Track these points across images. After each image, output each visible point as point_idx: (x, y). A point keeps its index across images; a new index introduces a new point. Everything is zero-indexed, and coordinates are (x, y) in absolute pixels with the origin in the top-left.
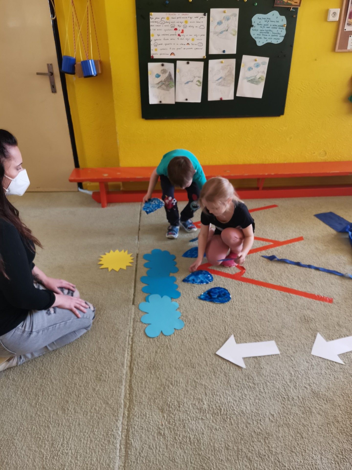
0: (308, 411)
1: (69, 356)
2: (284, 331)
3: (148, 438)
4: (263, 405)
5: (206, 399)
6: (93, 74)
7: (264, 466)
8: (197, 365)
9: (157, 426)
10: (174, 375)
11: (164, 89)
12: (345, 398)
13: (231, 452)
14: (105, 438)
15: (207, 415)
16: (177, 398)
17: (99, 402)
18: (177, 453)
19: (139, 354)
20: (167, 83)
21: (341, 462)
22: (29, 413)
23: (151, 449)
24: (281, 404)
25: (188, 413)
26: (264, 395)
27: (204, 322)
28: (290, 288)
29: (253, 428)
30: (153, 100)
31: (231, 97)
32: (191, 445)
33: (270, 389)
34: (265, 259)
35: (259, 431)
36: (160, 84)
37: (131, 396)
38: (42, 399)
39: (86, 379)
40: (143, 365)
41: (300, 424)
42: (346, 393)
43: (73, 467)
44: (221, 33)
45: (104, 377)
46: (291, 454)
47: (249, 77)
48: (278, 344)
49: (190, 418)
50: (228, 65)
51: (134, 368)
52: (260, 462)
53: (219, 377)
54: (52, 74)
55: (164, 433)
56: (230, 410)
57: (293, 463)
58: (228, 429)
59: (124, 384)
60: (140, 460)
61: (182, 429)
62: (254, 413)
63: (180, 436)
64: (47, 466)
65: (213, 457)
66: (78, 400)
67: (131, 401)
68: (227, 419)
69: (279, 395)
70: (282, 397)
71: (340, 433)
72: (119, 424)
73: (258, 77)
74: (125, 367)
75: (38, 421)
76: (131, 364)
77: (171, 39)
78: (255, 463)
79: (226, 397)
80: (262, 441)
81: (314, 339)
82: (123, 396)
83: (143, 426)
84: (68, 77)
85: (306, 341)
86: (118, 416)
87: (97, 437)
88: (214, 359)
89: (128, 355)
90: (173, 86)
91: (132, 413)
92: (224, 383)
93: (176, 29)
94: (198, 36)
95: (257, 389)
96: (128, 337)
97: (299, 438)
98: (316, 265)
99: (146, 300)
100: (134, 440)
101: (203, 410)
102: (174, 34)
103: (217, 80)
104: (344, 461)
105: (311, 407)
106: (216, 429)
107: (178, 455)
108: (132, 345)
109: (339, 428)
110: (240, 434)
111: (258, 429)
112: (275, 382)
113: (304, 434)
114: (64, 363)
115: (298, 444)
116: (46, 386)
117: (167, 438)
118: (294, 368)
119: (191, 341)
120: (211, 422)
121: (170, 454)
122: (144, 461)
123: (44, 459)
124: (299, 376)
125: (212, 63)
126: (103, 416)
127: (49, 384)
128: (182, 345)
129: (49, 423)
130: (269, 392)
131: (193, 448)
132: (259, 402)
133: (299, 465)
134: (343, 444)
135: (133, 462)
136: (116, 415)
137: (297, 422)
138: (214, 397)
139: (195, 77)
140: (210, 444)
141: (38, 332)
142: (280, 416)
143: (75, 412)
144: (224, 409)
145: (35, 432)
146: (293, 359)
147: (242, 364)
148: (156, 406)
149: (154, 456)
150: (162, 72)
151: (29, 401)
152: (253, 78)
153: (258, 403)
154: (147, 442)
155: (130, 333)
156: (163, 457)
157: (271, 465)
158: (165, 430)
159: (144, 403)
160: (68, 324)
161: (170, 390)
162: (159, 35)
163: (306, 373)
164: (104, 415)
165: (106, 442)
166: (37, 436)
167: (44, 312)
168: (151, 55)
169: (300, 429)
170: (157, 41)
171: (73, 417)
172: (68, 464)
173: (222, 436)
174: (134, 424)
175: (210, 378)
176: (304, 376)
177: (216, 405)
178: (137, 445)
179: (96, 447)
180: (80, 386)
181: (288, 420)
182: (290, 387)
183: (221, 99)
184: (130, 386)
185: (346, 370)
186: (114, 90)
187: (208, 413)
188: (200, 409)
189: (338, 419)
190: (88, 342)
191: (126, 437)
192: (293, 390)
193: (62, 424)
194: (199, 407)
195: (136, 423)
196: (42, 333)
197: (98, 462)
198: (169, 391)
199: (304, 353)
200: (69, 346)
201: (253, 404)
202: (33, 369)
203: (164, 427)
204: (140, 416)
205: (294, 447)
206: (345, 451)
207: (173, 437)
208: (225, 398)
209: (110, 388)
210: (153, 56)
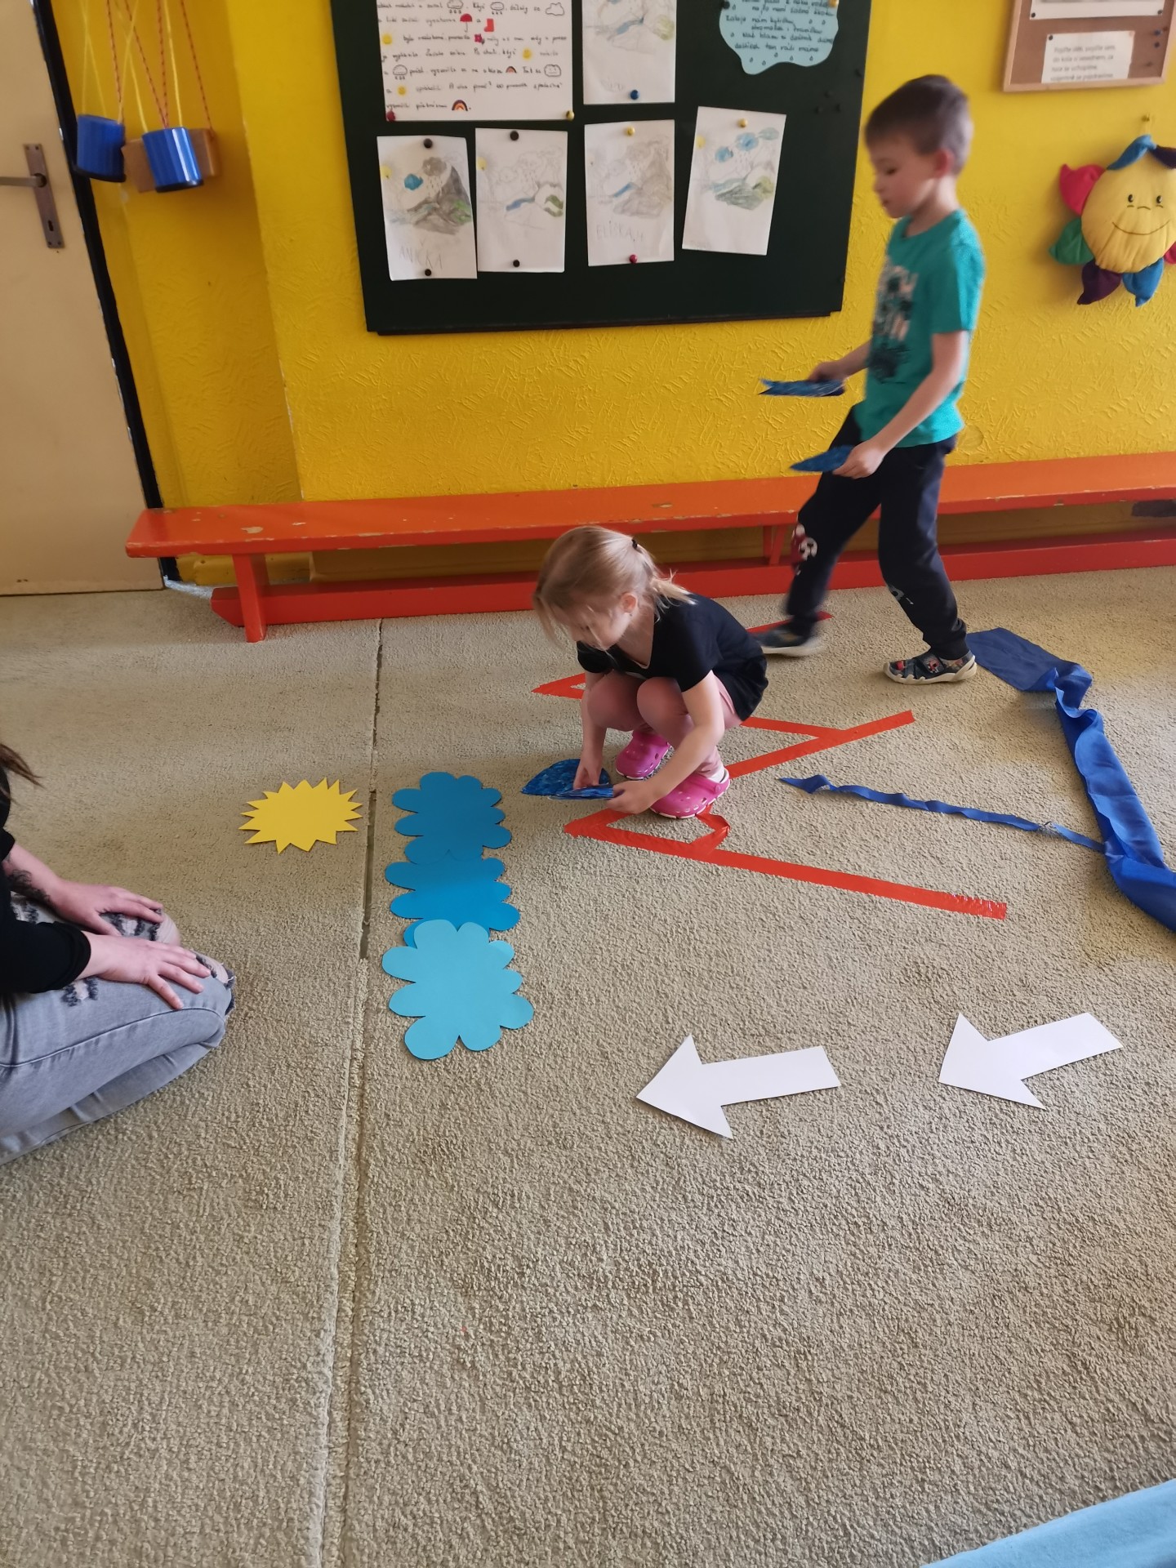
0: (931, 1261)
1: (151, 1137)
2: (853, 1013)
3: (423, 1381)
4: (788, 1251)
5: (606, 1242)
6: (188, 179)
7: (794, 1444)
8: (576, 1138)
9: (451, 1341)
10: (502, 1175)
11: (436, 228)
12: (1048, 1215)
13: (689, 1407)
14: (281, 1392)
15: (613, 1294)
16: (514, 1246)
17: (257, 1277)
18: (515, 1421)
19: (387, 1116)
20: (446, 207)
21: (1035, 1413)
22: (20, 1331)
23: (433, 1415)
24: (848, 1244)
25: (550, 1290)
26: (792, 1219)
27: (598, 1001)
28: (871, 876)
29: (760, 1324)
30: (402, 267)
31: (666, 254)
32: (561, 1394)
33: (810, 1198)
34: (792, 789)
35: (779, 1332)
36: (423, 212)
37: (362, 1251)
38: (64, 1281)
39: (212, 1207)
40: (399, 1151)
41: (905, 1305)
42: (1050, 1198)
43: (176, 1492)
44: (623, 29)
45: (271, 1196)
46: (880, 1397)
47: (721, 182)
48: (832, 1058)
49: (555, 1309)
50: (650, 144)
51: (372, 1161)
52: (782, 1430)
53: (648, 1172)
54: (43, 181)
55: (473, 1362)
56: (683, 1275)
57: (887, 1426)
58: (678, 1335)
59: (338, 1215)
60: (396, 1455)
61: (532, 1344)
62: (762, 1277)
63: (524, 1368)
64: (87, 1497)
65: (632, 1425)
66: (184, 1278)
67: (361, 1266)
68: (675, 1303)
69: (840, 1217)
70: (848, 1223)
71: (1033, 1324)
72: (326, 1344)
73: (751, 182)
74: (342, 1161)
75: (51, 1356)
76: (359, 1149)
77: (452, 54)
78: (768, 1435)
79: (671, 1232)
80: (787, 1364)
81: (947, 1033)
82: (335, 1255)
83: (405, 1345)
84: (103, 191)
85: (923, 1042)
86: (319, 1319)
87: (252, 1390)
88: (632, 1116)
89: (349, 1123)
90: (467, 216)
91: (366, 1307)
92: (663, 1189)
93: (466, 18)
94: (543, 41)
95: (770, 1200)
96: (347, 1065)
97: (905, 1347)
98: (952, 802)
99: (406, 939)
100: (374, 1393)
101: (598, 1280)
102: (462, 34)
103: (617, 195)
104: (1043, 1409)
105: (942, 1247)
106: (641, 1337)
107: (520, 1427)
108: (362, 1087)
109: (1028, 1310)
110: (719, 1348)
111: (774, 1326)
112: (824, 1176)
113: (920, 1335)
114: (134, 1162)
115: (902, 1367)
116: (74, 1238)
117: (485, 1376)
118: (885, 1129)
119: (556, 1063)
120: (624, 1314)
121: (493, 1428)
122: (410, 1457)
123: (77, 1474)
124: (903, 1151)
125: (595, 135)
126: (272, 1323)
127: (84, 1233)
128: (526, 1079)
129: (91, 1360)
130: (808, 1208)
131: (568, 1402)
132: (775, 1242)
133: (905, 1430)
134: (1041, 1357)
135: (372, 1463)
136: (315, 1315)
137: (896, 1298)
138: (632, 1235)
139: (539, 185)
140: (623, 1386)
141: (36, 1064)
142: (845, 1283)
143: (177, 1316)
144: (666, 1271)
145: (42, 1390)
146: (880, 1099)
147: (722, 1127)
148: (444, 1278)
149: (442, 1436)
150: (429, 167)
151: (20, 1293)
152: (735, 185)
153: (772, 1244)
154: (418, 1395)
155: (354, 1050)
156: (473, 1438)
157: (819, 1439)
158: (476, 1352)
159: (405, 1270)
160: (139, 1030)
161: (490, 1224)
162: (408, 40)
163: (925, 1142)
164: (274, 1320)
165: (283, 1406)
166: (49, 1404)
167: (55, 996)
168: (387, 110)
169: (907, 1320)
170: (402, 61)
171: (171, 1334)
172: (157, 1486)
173: (662, 1356)
174: (376, 1341)
175: (617, 1175)
176: (918, 1152)
177: (638, 1260)
178: (385, 1408)
179: (250, 1425)
180: (193, 1232)
181: (869, 1293)
182: (875, 1190)
183: (632, 259)
184: (360, 1220)
185: (1050, 1126)
186: (263, 234)
187: (614, 1287)
188: (590, 1279)
189: (1027, 1279)
190: (214, 1087)
191: (349, 1383)
192: (884, 1198)
193: (134, 1358)
194: (583, 1272)
195: (381, 1338)
196: (52, 1068)
197: (258, 1470)
198: (486, 1225)
199: (917, 1080)
200: (148, 1105)
201: (758, 1251)
202: (31, 1186)
203: (472, 1341)
204: (393, 1314)
205: (891, 1377)
206: (1048, 1377)
207: (501, 1371)
208: (668, 1236)
209: (292, 1230)
210: (392, 114)
